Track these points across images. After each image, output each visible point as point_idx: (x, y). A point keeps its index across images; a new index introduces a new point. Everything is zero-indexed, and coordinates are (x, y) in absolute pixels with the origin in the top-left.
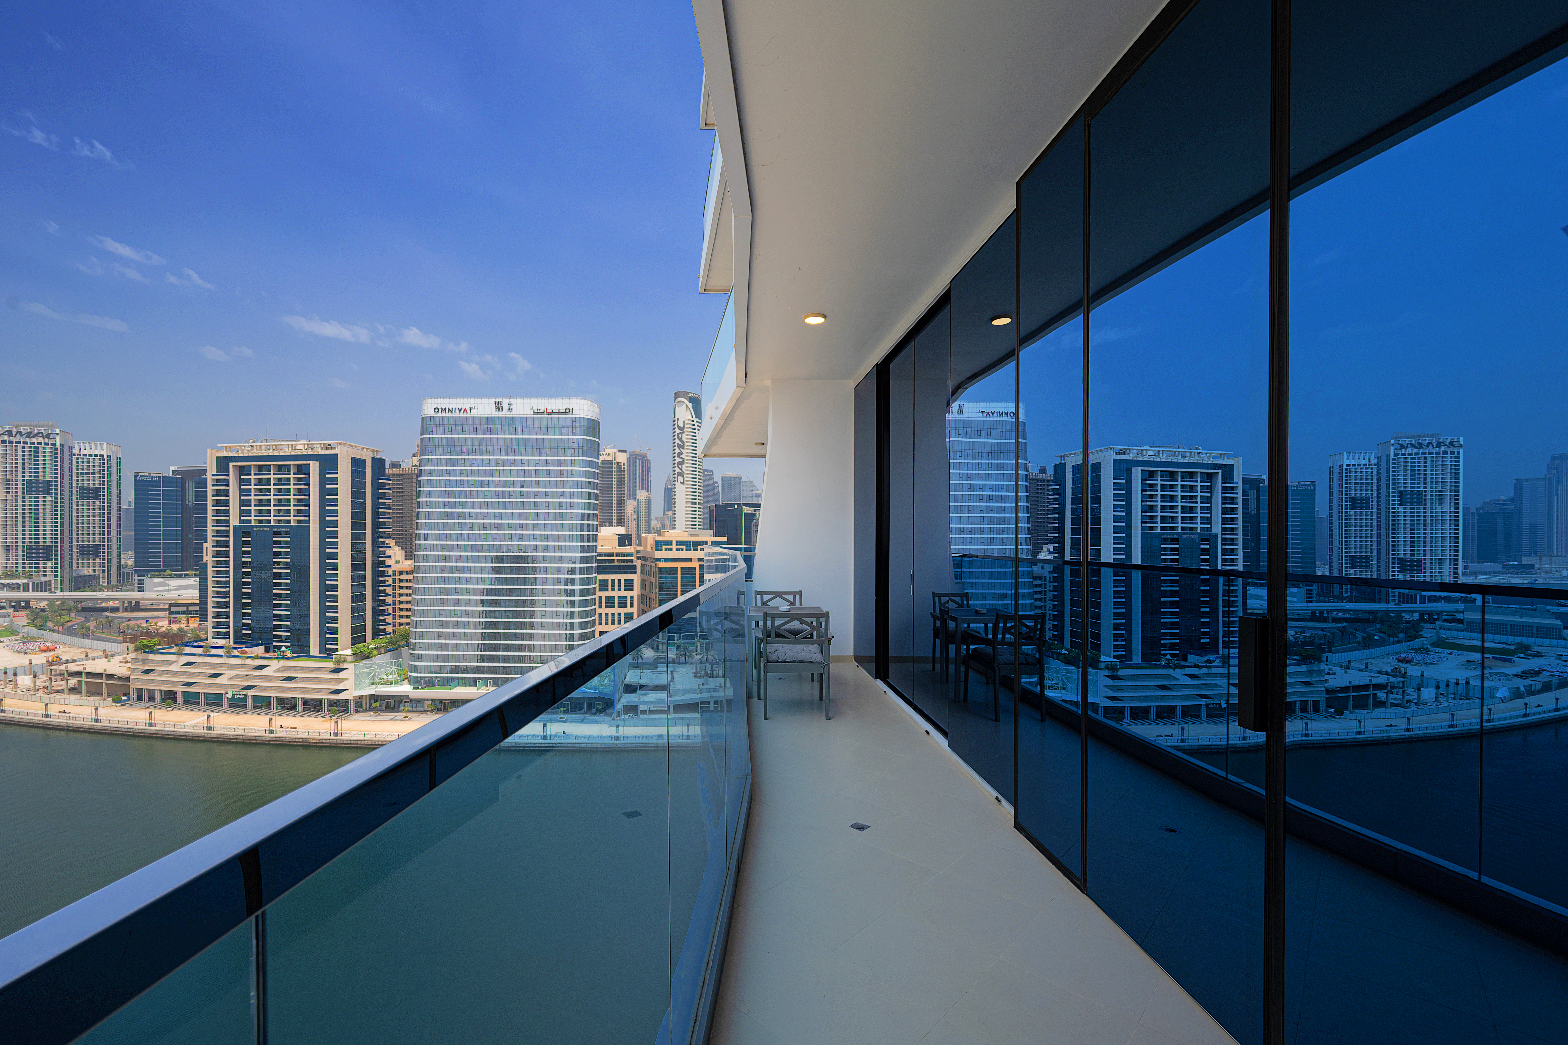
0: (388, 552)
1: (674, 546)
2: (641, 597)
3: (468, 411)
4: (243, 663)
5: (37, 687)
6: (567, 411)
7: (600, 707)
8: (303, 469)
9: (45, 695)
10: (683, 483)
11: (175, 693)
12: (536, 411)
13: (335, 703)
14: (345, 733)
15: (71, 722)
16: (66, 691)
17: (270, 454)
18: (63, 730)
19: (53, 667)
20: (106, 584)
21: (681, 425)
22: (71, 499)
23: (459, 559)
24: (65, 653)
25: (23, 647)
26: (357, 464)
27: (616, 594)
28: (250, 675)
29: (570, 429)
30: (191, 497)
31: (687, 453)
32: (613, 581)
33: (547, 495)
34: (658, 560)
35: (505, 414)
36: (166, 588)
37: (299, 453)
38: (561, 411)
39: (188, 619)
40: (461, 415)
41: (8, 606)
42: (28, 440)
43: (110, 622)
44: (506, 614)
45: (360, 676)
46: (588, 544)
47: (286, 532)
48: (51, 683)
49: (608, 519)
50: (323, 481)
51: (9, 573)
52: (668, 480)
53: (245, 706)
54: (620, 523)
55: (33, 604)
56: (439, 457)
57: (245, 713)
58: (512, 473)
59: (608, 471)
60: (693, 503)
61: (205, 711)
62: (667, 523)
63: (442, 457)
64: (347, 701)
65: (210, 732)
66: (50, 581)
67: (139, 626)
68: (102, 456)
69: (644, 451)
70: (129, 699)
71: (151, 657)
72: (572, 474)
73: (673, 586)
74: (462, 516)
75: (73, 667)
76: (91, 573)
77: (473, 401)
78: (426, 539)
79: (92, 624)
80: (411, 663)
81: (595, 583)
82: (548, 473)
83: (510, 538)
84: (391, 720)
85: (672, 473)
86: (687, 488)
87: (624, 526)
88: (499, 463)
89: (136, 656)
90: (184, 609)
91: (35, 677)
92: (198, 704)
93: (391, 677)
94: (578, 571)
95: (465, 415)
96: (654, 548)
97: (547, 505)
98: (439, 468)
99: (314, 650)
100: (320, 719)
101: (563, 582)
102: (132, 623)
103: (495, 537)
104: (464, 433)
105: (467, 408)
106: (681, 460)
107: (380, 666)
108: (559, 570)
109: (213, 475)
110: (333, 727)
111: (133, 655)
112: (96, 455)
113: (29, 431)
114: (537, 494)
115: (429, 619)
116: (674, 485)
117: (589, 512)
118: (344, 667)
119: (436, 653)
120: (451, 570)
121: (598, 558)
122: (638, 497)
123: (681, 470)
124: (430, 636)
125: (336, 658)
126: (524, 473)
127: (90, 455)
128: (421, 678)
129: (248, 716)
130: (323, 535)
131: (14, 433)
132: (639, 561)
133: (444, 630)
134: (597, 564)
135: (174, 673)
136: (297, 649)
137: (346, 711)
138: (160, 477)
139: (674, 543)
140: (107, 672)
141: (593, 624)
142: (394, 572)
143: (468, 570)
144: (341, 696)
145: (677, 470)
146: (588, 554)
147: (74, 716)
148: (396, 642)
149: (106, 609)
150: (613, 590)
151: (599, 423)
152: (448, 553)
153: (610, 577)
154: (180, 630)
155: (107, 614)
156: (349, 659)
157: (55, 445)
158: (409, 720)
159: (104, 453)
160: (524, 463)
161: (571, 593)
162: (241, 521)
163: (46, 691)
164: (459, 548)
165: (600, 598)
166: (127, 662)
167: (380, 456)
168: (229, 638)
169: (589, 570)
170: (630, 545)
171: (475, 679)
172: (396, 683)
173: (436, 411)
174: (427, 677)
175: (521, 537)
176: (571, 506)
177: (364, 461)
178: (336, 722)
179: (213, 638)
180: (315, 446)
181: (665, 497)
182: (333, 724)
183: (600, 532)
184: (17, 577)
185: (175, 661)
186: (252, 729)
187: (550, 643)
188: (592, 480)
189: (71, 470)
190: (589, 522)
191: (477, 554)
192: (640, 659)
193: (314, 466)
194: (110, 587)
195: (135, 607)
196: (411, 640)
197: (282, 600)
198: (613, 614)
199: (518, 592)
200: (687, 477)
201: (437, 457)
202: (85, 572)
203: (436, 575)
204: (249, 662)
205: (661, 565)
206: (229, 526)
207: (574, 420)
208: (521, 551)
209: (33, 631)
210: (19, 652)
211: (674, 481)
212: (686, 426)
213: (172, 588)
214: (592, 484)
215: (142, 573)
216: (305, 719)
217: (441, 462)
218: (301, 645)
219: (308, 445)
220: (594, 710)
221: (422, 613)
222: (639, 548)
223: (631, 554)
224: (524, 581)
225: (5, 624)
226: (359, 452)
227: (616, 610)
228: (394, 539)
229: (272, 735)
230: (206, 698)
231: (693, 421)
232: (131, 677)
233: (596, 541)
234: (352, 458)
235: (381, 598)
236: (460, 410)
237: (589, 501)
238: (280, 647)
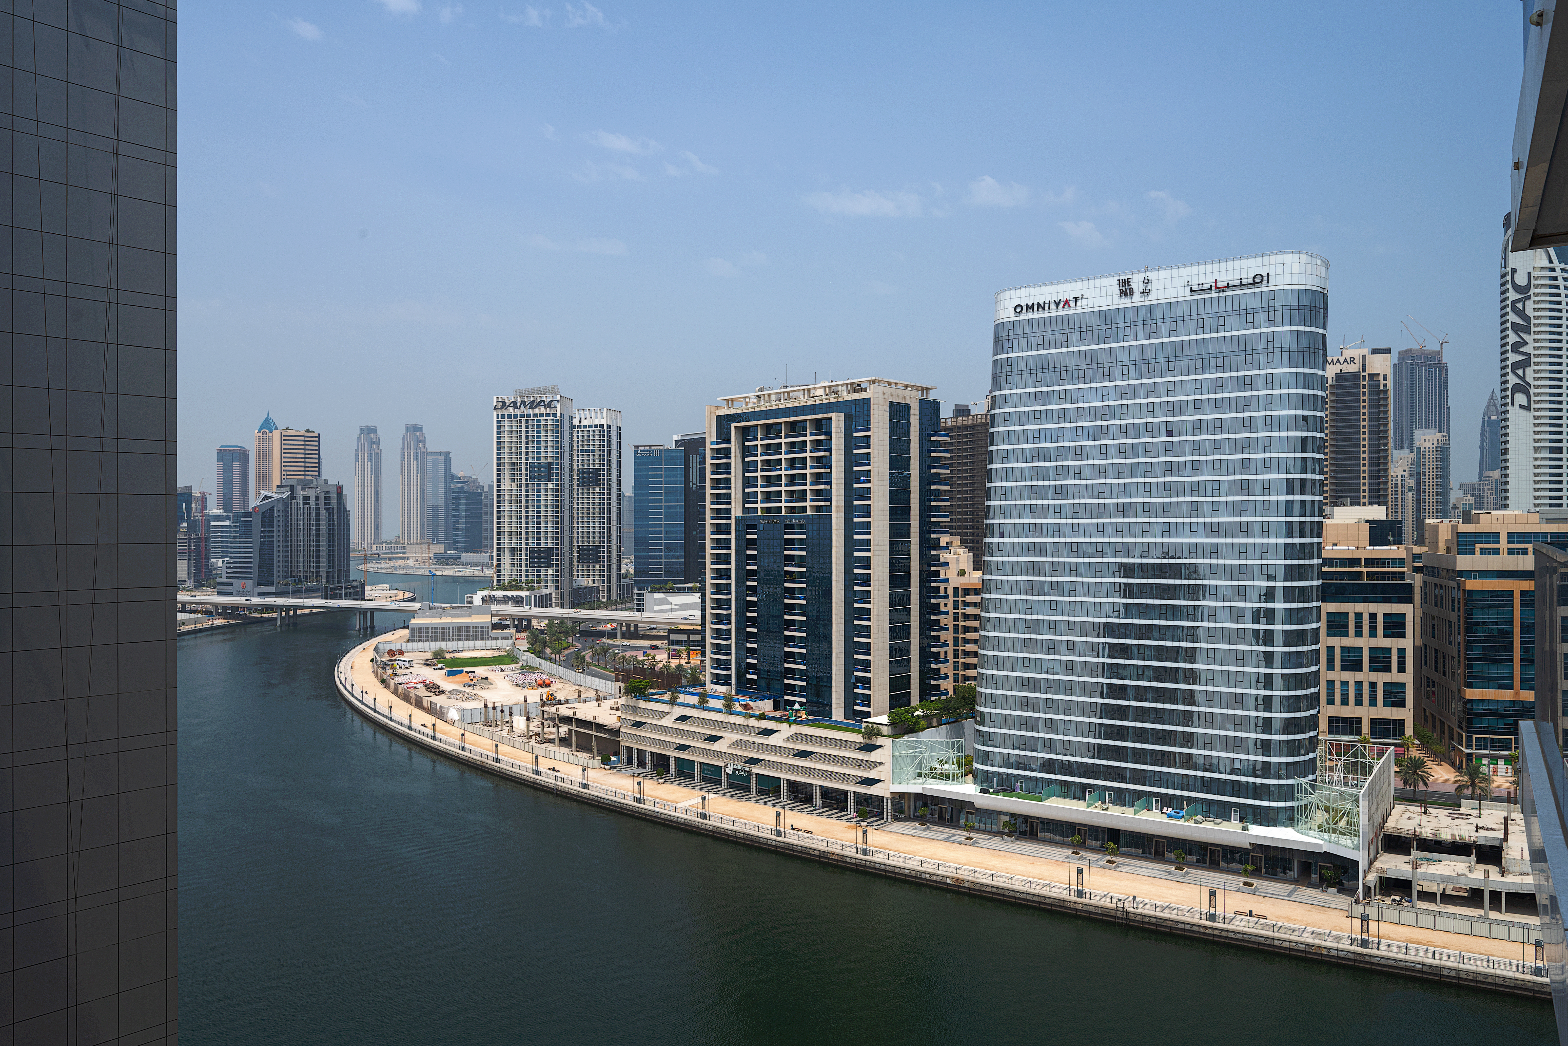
0: (945, 556)
1: (1504, 545)
2: (1421, 653)
3: (1072, 304)
4: (746, 723)
5: (531, 733)
6: (1258, 280)
7: (1328, 874)
8: (823, 426)
9: (537, 745)
10: (1527, 408)
11: (667, 758)
12: (1195, 288)
13: (866, 800)
14: (877, 852)
15: (559, 783)
16: (557, 741)
17: (781, 407)
18: (552, 793)
19: (545, 708)
20: (605, 600)
21: (1521, 280)
22: (571, 486)
23: (1055, 568)
24: (562, 691)
25: (520, 679)
26: (898, 412)
27: (1365, 643)
28: (754, 743)
29: (1264, 316)
30: (695, 477)
31: (1535, 341)
32: (1359, 616)
33: (1217, 446)
34: (1461, 573)
35: (1137, 300)
36: (666, 607)
37: (818, 402)
38: (1244, 282)
39: (689, 654)
40: (1060, 313)
41: (511, 626)
42: (531, 411)
43: (605, 650)
44: (1141, 673)
45: (900, 759)
46: (1302, 540)
47: (801, 526)
48: (543, 730)
49: (1350, 491)
50: (849, 443)
51: (514, 583)
52: (1491, 403)
53: (747, 789)
54: (1376, 498)
55: (535, 624)
56: (1023, 391)
57: (748, 800)
58: (1150, 410)
59: (1350, 394)
60: (1552, 450)
61: (701, 789)
62: (1489, 496)
63: (1028, 390)
64: (881, 799)
65: (705, 821)
66: (551, 594)
67: (635, 658)
68: (602, 426)
69: (1432, 346)
70: (618, 761)
71: (642, 704)
72: (1269, 402)
73: (1500, 631)
74: (1060, 492)
75: (564, 711)
76: (591, 584)
77: (1079, 285)
78: (1001, 535)
79: (588, 655)
80: (977, 746)
81: (1318, 620)
82: (1219, 405)
83: (1146, 530)
84: (946, 840)
85: (1498, 388)
86: (1535, 417)
87: (1385, 503)
88: (1125, 392)
89: (627, 701)
90: (684, 637)
91: (528, 719)
92: (693, 778)
93: (946, 766)
94: (1279, 595)
95: (1066, 312)
96: (1454, 548)
97: (1217, 466)
98: (1022, 409)
99: (838, 714)
100: (844, 823)
101: (1249, 615)
102: (628, 654)
103: (1119, 530)
104: (1064, 343)
105: (1070, 298)
106: (1522, 358)
107: (931, 747)
108: (1241, 593)
109: (712, 443)
110: (860, 840)
111: (623, 701)
112: (596, 426)
113: (532, 399)
114: (1197, 447)
115: (1005, 673)
116: (1506, 412)
117: (1304, 476)
118: (879, 743)
119: (1017, 733)
120: (1041, 588)
121: (1324, 569)
122: (1417, 443)
123: (1523, 378)
124: (1007, 702)
125: (866, 728)
126: (1171, 409)
127: (590, 426)
128: (993, 773)
129: (751, 804)
130: (850, 528)
131: (519, 404)
132: (1419, 577)
133: (1031, 695)
134: (1320, 582)
135: (665, 730)
136: (815, 709)
137: (880, 815)
138: (661, 450)
139: (1504, 538)
140: (597, 721)
141: (1313, 701)
142: (956, 590)
143: (1073, 589)
144: (874, 790)
145: (1513, 380)
146: (1302, 562)
147: (563, 776)
148: (956, 709)
149: (602, 634)
150: (1359, 633)
151: (1325, 297)
152: (1037, 559)
153: (1352, 608)
154: (679, 667)
155: (604, 640)
156: (885, 730)
157: (555, 415)
158: (973, 845)
159: (604, 422)
160: (1171, 389)
161: (1268, 638)
162: (745, 510)
163: (539, 739)
164: (1056, 549)
165: (1330, 650)
166: (618, 709)
167: (932, 396)
168: (730, 684)
169: (1303, 594)
170: (1398, 541)
171: (1085, 786)
172: (955, 777)
173: (1018, 310)
174: (1004, 774)
175: (1167, 529)
176: (1267, 465)
177: (908, 406)
178: (865, 832)
179: (712, 683)
180: (840, 388)
181: (1482, 441)
182: (860, 834)
183: (1330, 517)
184: (520, 588)
185: (669, 713)
186: (755, 826)
187: (1223, 733)
188: (1311, 413)
189: (571, 446)
190: (1303, 498)
191: (1087, 560)
192: (1421, 784)
193: (838, 420)
194: (610, 605)
195: (633, 632)
196: (978, 708)
197: (795, 631)
198: (1359, 684)
199: (1163, 632)
200: (1536, 394)
201: (1019, 391)
202: (586, 582)
203: (1018, 597)
204: (753, 722)
205: (1471, 585)
206: (730, 518)
207: (1272, 296)
208: (1165, 555)
209: (532, 659)
210: (517, 685)
211: (1505, 405)
212: (1533, 282)
213: (674, 607)
214: (1311, 421)
215: (642, 586)
216: (824, 819)
217: (1025, 399)
218: (820, 703)
219: (830, 387)
220: (1315, 877)
221: (995, 662)
222: (1417, 550)
223: (1401, 562)
224: (1175, 612)
225: (508, 648)
226: (900, 393)
227: (1366, 676)
228: (958, 534)
229: (779, 839)
230: (702, 771)
231: (1553, 270)
232: (622, 730)
233: (1320, 535)
234: (891, 404)
235: (933, 633)
236: (1057, 304)
237: (1304, 455)
238: (793, 703)
